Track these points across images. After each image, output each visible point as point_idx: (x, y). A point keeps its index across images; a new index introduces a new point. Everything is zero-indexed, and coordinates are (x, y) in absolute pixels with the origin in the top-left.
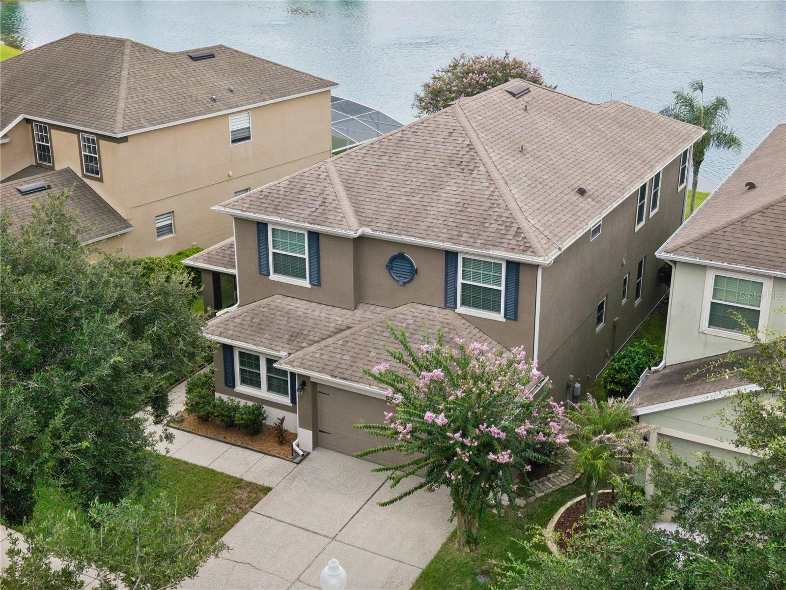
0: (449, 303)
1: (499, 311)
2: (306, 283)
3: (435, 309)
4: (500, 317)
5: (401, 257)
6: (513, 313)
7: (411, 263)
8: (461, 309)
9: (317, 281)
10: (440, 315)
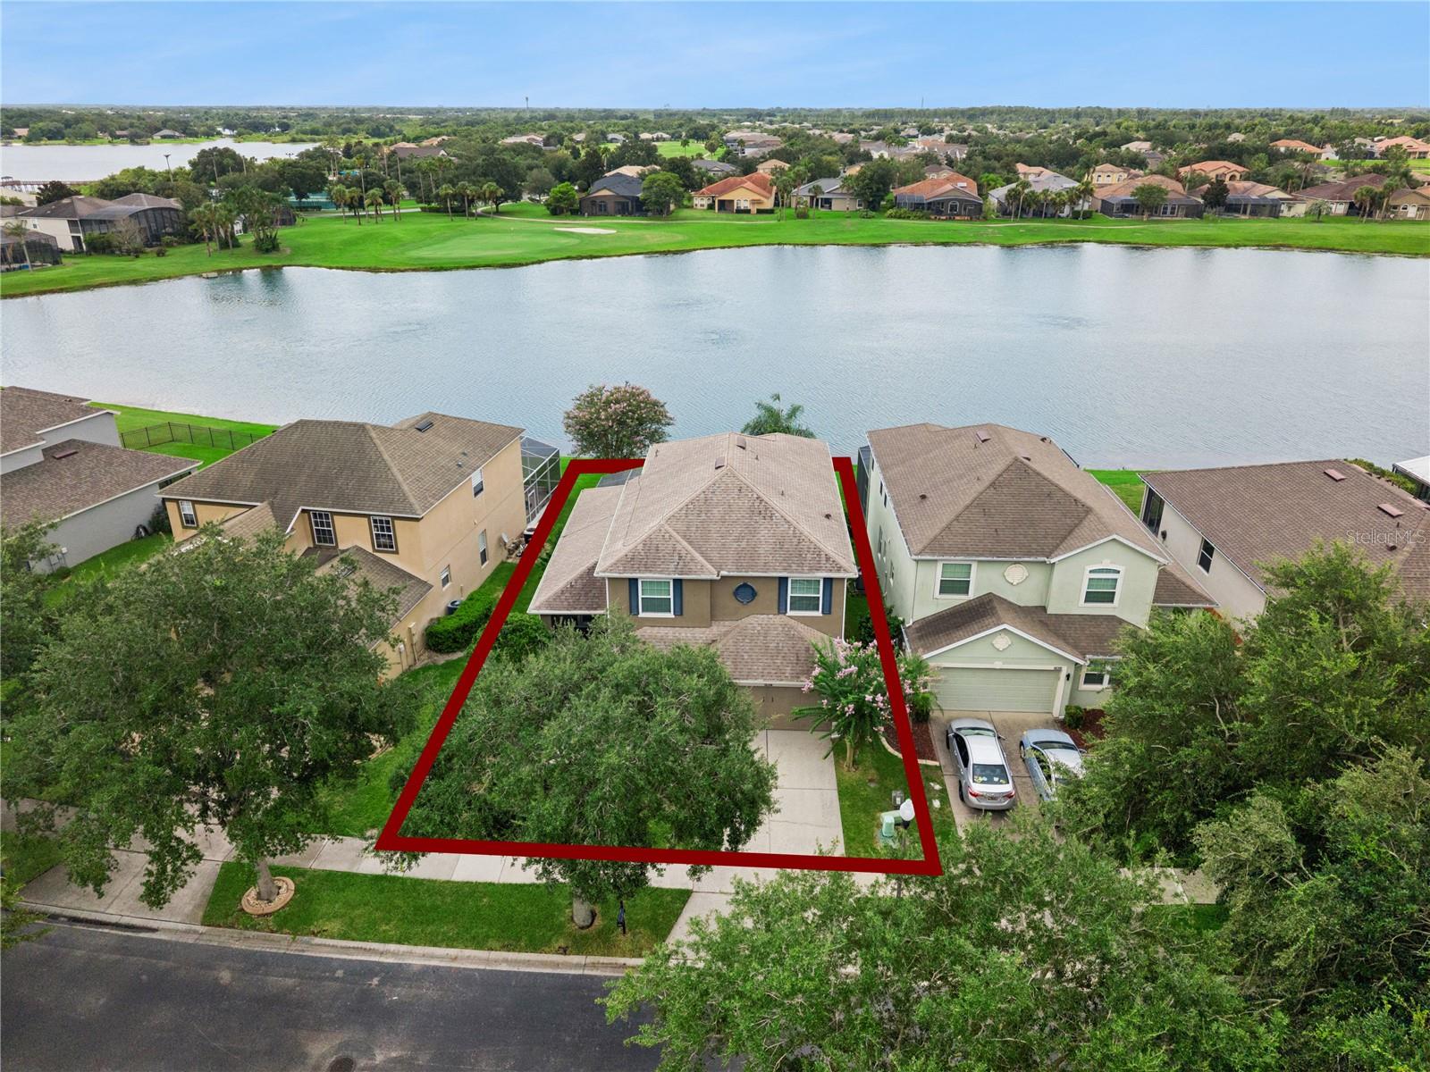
0: (781, 609)
1: (818, 610)
2: (671, 615)
3: (771, 616)
4: (819, 613)
5: (745, 585)
6: (828, 610)
7: (753, 589)
8: (790, 613)
9: (679, 611)
10: (778, 619)
